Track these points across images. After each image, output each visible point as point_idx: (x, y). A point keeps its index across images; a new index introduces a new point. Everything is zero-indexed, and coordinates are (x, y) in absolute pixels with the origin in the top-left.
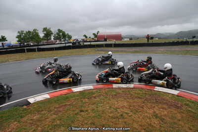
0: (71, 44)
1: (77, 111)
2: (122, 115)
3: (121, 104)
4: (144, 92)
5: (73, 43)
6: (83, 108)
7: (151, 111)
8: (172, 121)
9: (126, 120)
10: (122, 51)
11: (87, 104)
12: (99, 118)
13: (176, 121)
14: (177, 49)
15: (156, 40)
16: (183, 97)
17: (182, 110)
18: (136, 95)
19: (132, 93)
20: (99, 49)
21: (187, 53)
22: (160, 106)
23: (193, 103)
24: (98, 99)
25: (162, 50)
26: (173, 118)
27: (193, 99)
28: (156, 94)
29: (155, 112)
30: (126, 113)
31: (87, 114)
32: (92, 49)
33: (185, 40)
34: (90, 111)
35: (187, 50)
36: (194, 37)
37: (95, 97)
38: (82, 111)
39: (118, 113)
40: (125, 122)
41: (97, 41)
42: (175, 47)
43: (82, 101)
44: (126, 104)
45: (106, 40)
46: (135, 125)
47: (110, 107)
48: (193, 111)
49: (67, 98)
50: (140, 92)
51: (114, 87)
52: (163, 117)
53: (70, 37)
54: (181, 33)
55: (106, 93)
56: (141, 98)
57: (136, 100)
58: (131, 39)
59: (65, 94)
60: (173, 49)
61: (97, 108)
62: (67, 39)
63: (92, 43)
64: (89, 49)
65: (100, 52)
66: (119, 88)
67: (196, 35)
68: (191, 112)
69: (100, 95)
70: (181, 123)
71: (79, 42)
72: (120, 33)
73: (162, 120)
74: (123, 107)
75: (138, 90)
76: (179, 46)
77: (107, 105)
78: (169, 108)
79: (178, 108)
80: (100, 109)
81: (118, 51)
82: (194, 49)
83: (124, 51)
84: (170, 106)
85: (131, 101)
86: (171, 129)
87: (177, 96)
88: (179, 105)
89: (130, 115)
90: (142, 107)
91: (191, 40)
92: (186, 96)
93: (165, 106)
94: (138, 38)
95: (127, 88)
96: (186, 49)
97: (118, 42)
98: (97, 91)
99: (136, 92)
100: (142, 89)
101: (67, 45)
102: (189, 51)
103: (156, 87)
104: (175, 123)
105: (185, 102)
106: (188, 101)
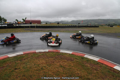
0: (6, 25)
1: (13, 69)
2: (42, 68)
3: (41, 62)
4: (54, 54)
5: (7, 25)
6: (17, 67)
7: (58, 64)
8: (69, 68)
9: (44, 71)
10: (41, 30)
11: (20, 64)
12: (28, 72)
13: (71, 67)
14: (71, 30)
15: (61, 25)
16: (74, 55)
17: (74, 62)
18: (50, 56)
19: (47, 55)
20: (27, 29)
22: (63, 60)
23: (79, 57)
24: (26, 60)
25: (64, 30)
26: (70, 66)
27: (79, 55)
28: (61, 54)
29: (60, 64)
30: (44, 67)
31: (20, 71)
32: (22, 29)
33: (75, 25)
34: (21, 68)
35: (76, 31)
36: (79, 24)
37: (25, 59)
38: (16, 69)
39: (40, 67)
40: (44, 72)
41: (25, 24)
42: (70, 28)
43: (15, 63)
44: (44, 61)
45: (31, 24)
46: (50, 73)
47: (35, 64)
48: (79, 61)
49: (5, 62)
50: (52, 54)
51: (37, 52)
52: (64, 66)
53: (5, 20)
54: (73, 21)
55: (32, 56)
56: (52, 57)
57: (50, 58)
58: (46, 23)
59: (3, 59)
60: (69, 30)
61: (26, 66)
62: (3, 21)
63: (22, 25)
64: (20, 29)
65: (27, 31)
66: (40, 53)
67: (80, 23)
68: (78, 61)
69: (28, 58)
70: (73, 68)
71: (12, 24)
72: (40, 20)
73: (64, 68)
74: (42, 63)
75: (51, 53)
76: (72, 28)
77: (33, 63)
78: (68, 61)
79: (72, 60)
80: (28, 66)
81: (39, 30)
83: (43, 31)
84: (68, 60)
85: (47, 59)
86: (69, 71)
87: (72, 54)
88: (72, 59)
89: (47, 67)
90: (53, 62)
91: (78, 25)
93: (65, 60)
94: (51, 23)
95: (44, 52)
97: (38, 25)
98: (26, 56)
99: (50, 54)
100: (53, 52)
101: (3, 25)
103: (61, 51)
104: (70, 68)
106: (77, 56)
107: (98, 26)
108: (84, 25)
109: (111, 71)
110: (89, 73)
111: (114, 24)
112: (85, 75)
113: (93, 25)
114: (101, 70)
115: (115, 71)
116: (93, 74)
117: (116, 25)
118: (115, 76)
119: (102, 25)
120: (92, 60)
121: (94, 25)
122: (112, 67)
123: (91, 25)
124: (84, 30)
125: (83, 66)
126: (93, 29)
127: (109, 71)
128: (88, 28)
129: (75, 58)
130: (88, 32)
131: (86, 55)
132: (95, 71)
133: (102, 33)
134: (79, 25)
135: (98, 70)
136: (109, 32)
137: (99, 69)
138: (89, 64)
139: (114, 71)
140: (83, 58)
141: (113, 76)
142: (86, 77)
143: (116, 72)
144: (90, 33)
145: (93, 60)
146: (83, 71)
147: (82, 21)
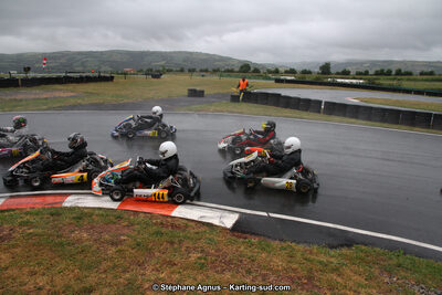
16: (13, 210)
17: (11, 243)
21: (15, 106)
23: (37, 214)
27: (37, 207)
33: (7, 76)
35: (15, 100)
36: (27, 70)
48: (40, 231)
82: (33, 96)
88: (6, 232)
91: (23, 75)
92: (21, 204)
96: (13, 97)
102: (21, 100)
105: (19, 220)
106: (27, 214)
107: (113, 77)
108: (54, 75)
109: (164, 230)
110: (89, 268)
111: (163, 66)
112: (73, 282)
113: (91, 75)
114: (132, 237)
115: (177, 223)
116: (104, 265)
117: (169, 71)
118: (176, 240)
119: (125, 74)
120: (97, 212)
121: (97, 74)
122: (166, 213)
123: (84, 75)
124: (57, 94)
125: (61, 244)
126: (91, 87)
127: (157, 233)
128: (71, 86)
129: (21, 225)
130: (72, 101)
131: (70, 198)
132: (112, 250)
133: (125, 101)
134: (31, 75)
135: (121, 242)
136: (150, 96)
137: (123, 235)
138: (87, 230)
139: (172, 226)
140: (58, 213)
141: (172, 243)
142: (76, 289)
143: (178, 227)
144: (80, 105)
145: (100, 209)
146: (63, 266)
147: (46, 57)
